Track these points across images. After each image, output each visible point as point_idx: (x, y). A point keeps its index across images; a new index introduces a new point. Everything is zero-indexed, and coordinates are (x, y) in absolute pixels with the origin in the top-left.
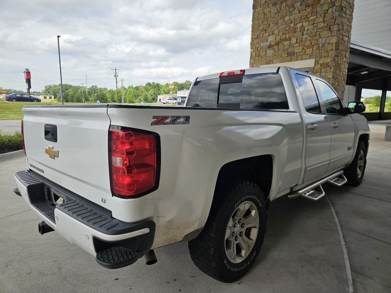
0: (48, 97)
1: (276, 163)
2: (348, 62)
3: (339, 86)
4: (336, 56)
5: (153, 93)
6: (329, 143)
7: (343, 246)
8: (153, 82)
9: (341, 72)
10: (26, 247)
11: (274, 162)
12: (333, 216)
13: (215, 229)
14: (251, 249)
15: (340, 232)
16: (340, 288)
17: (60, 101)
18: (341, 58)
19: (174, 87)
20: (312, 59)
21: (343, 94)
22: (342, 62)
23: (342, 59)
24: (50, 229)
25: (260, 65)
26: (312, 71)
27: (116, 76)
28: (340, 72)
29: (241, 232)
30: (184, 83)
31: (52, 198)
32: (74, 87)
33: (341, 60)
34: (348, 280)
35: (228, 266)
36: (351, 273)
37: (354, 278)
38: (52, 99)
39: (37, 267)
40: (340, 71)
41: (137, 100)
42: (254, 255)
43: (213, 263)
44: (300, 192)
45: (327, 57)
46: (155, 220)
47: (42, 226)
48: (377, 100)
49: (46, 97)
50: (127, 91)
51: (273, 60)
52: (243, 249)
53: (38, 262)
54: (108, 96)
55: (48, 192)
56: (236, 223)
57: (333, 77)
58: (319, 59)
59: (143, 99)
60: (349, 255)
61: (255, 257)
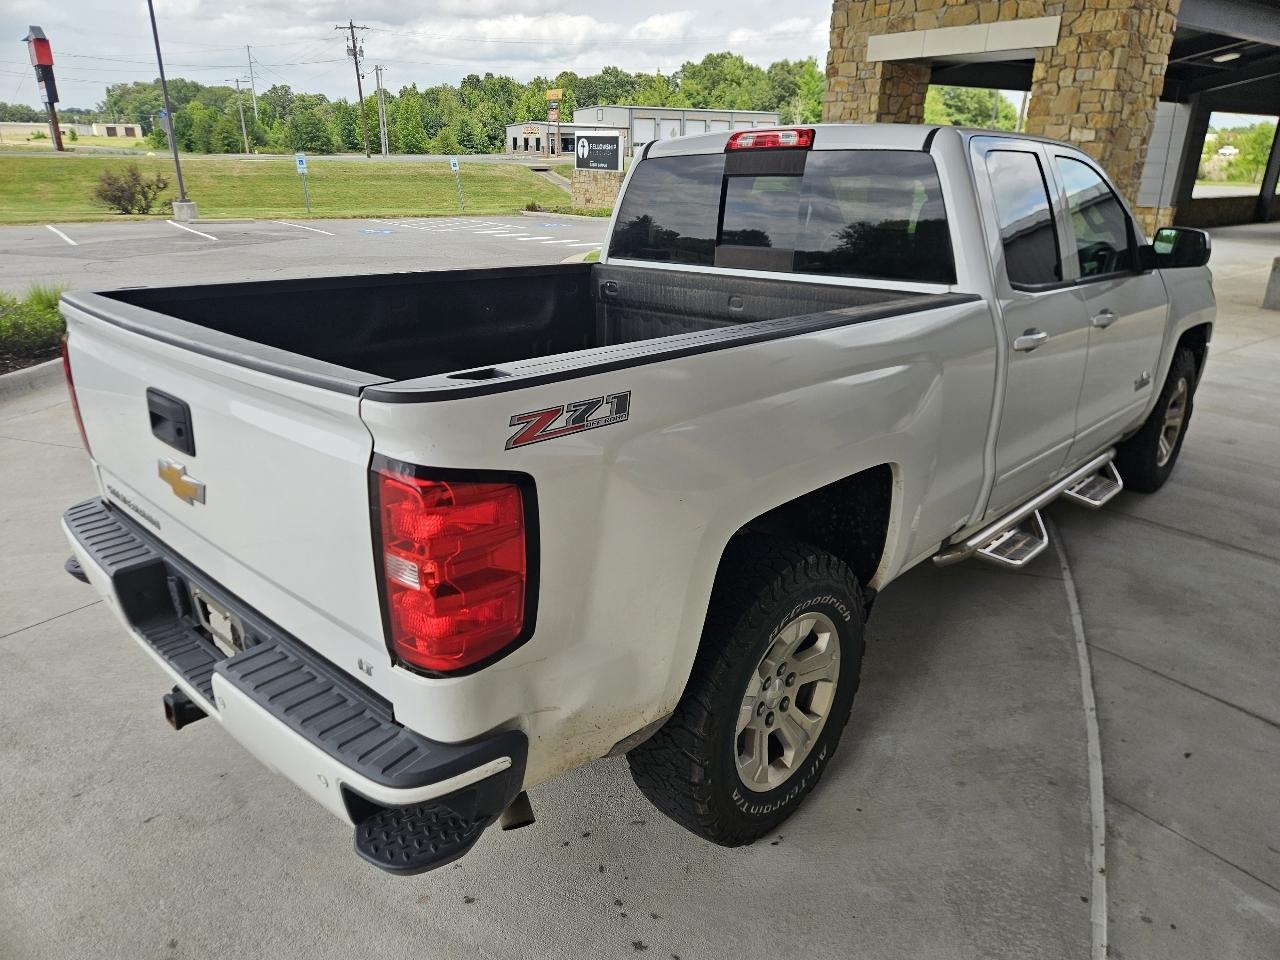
0: (120, 129)
1: (902, 484)
2: (1174, 29)
3: (1133, 118)
4: (1134, 7)
5: (487, 117)
6: (1082, 352)
7: (1088, 712)
8: (488, 74)
9: (1148, 67)
10: (125, 730)
11: (897, 482)
12: (1067, 604)
13: (705, 714)
14: (811, 744)
15: (1084, 663)
16: (1069, 856)
17: (165, 146)
18: (1152, 15)
19: (564, 95)
20: (1050, 15)
21: (1145, 146)
22: (1152, 30)
23: (1154, 18)
24: (200, 714)
25: (868, 33)
26: (1046, 63)
27: (354, 52)
28: (1144, 68)
29: (786, 699)
30: (598, 78)
31: (196, 611)
32: (211, 90)
33: (1150, 21)
34: (1094, 829)
35: (743, 805)
36: (1105, 805)
37: (1111, 821)
38: (133, 135)
39: (170, 800)
40: (1145, 63)
41: (433, 143)
42: (822, 757)
43: (699, 806)
44: (971, 543)
45: (1104, 10)
46: (527, 726)
47: (176, 705)
48: (1259, 141)
49: (114, 129)
50: (397, 106)
51: (916, 14)
52: (789, 746)
53: (171, 780)
54: (330, 126)
55: (179, 591)
56: (769, 679)
57: (1118, 87)
58: (1075, 16)
59: (454, 139)
60: (1103, 744)
61: (823, 764)
